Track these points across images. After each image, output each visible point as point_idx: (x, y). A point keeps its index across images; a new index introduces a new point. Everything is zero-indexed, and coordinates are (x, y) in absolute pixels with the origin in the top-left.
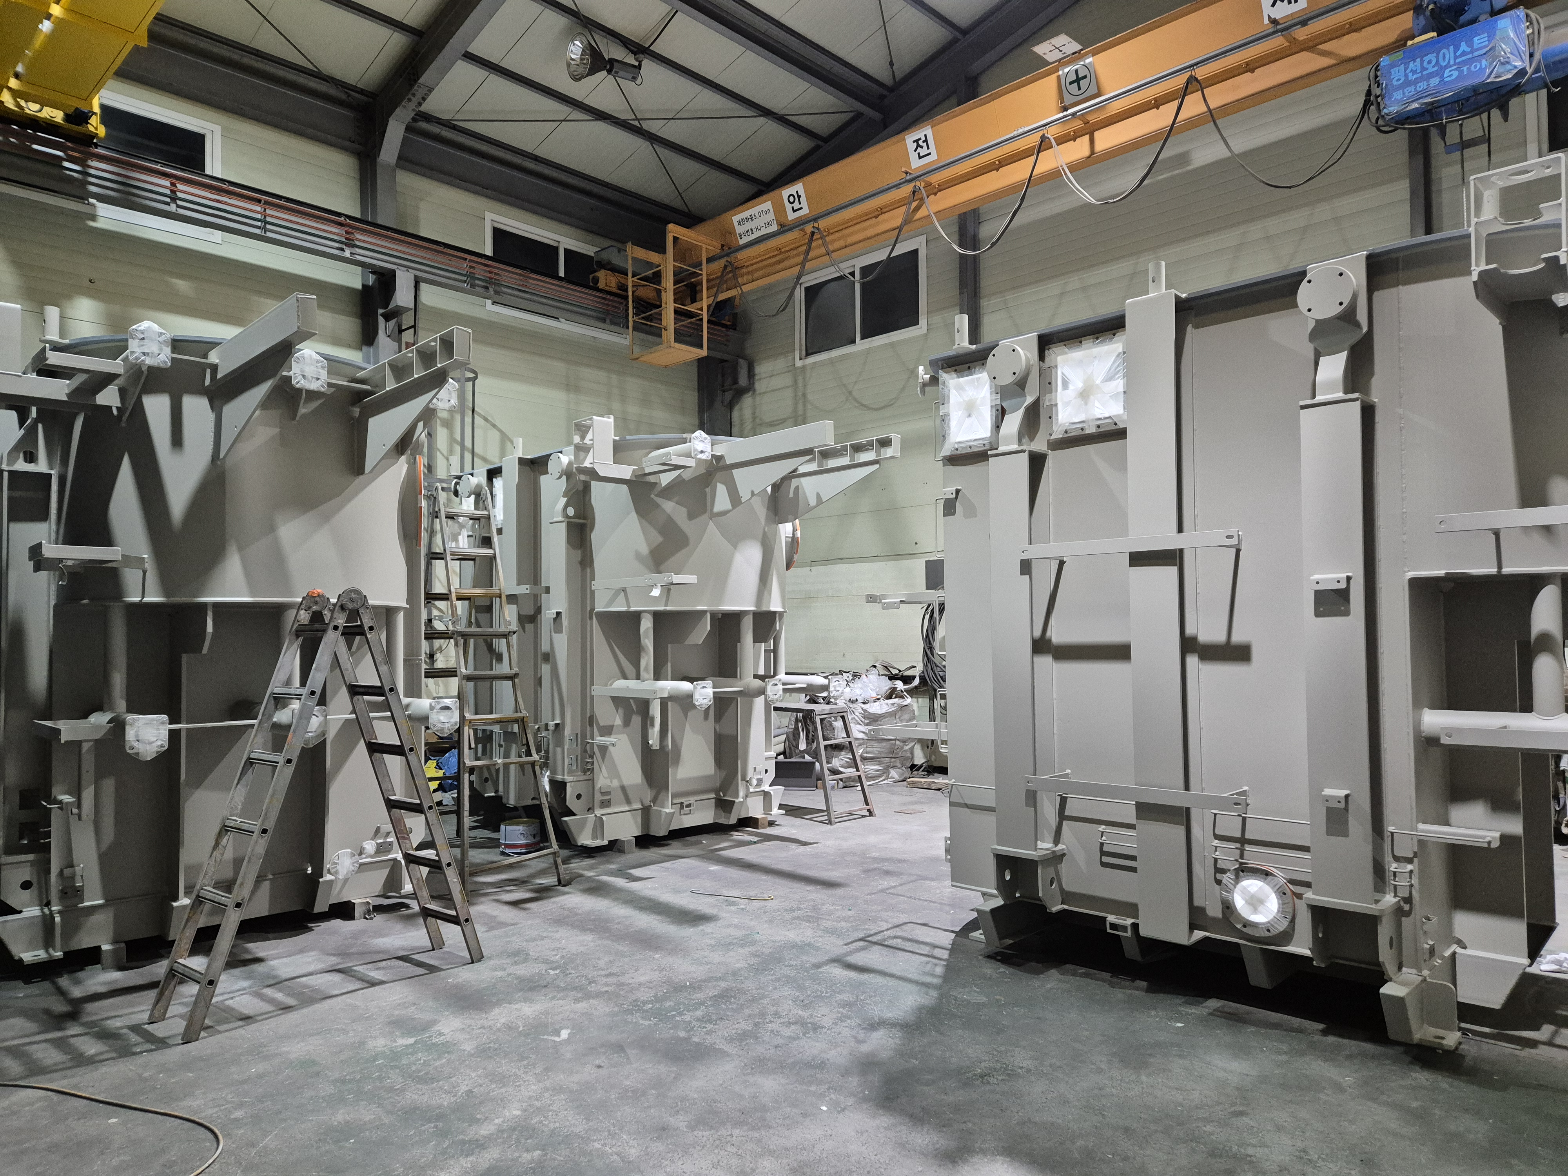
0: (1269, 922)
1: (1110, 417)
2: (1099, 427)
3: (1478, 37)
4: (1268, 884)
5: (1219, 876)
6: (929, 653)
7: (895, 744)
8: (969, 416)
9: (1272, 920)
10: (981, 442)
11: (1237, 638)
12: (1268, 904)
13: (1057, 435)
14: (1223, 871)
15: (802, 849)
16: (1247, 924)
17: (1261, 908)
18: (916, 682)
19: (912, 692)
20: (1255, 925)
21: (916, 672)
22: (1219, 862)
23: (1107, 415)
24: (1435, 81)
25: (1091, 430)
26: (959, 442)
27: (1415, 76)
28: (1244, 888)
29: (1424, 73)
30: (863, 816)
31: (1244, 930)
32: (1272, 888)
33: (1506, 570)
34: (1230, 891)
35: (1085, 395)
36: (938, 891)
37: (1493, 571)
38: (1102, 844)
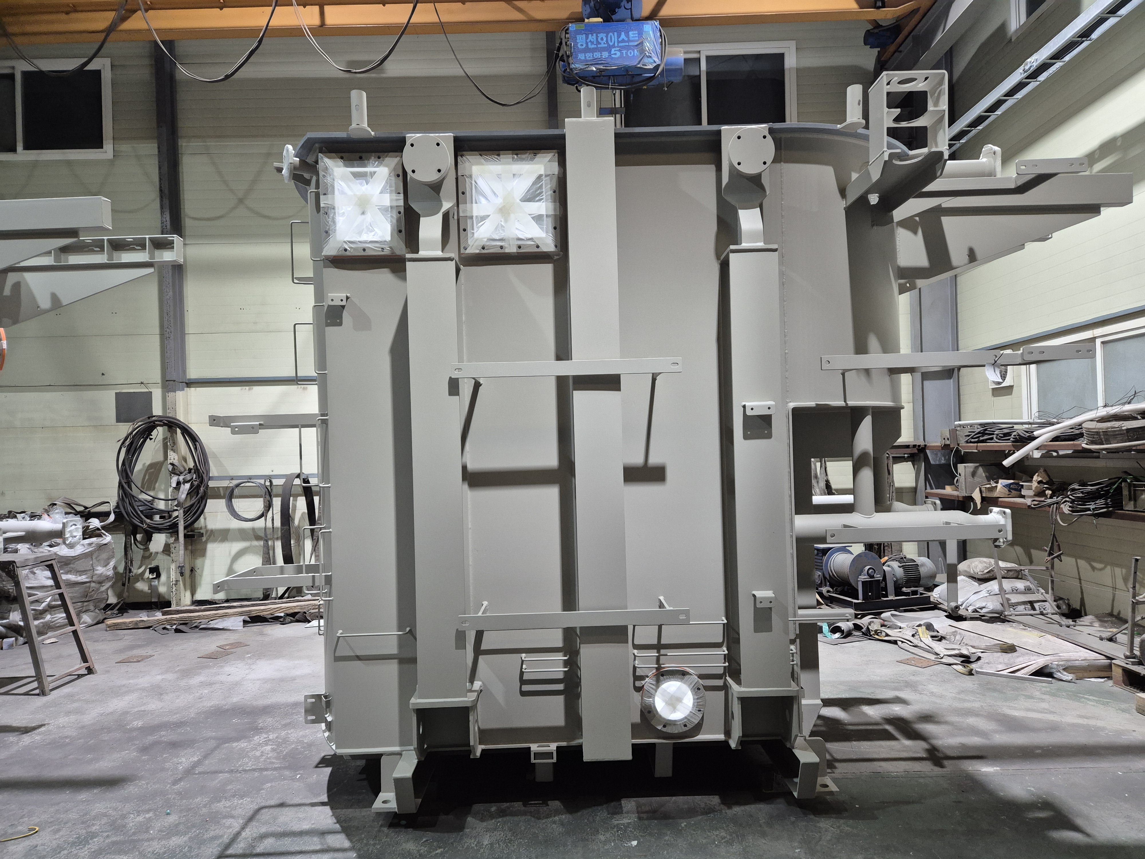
0: (686, 718)
1: (531, 239)
2: (520, 247)
3: (632, 32)
4: (684, 683)
5: (638, 684)
6: (126, 486)
7: (89, 587)
8: (363, 213)
9: (688, 715)
10: (378, 245)
11: (654, 460)
12: (685, 701)
13: (473, 249)
14: (642, 678)
15: (27, 739)
16: (667, 723)
17: (679, 707)
18: (112, 517)
19: (108, 528)
20: (673, 723)
21: (110, 507)
22: (638, 670)
23: (530, 236)
24: (605, 54)
25: (512, 249)
26: (350, 242)
27: (593, 46)
28: (665, 691)
29: (599, 46)
30: (80, 676)
31: (664, 730)
32: (689, 686)
33: (851, 403)
34: (651, 696)
35: (505, 211)
36: (258, 754)
37: (842, 403)
38: (522, 673)
